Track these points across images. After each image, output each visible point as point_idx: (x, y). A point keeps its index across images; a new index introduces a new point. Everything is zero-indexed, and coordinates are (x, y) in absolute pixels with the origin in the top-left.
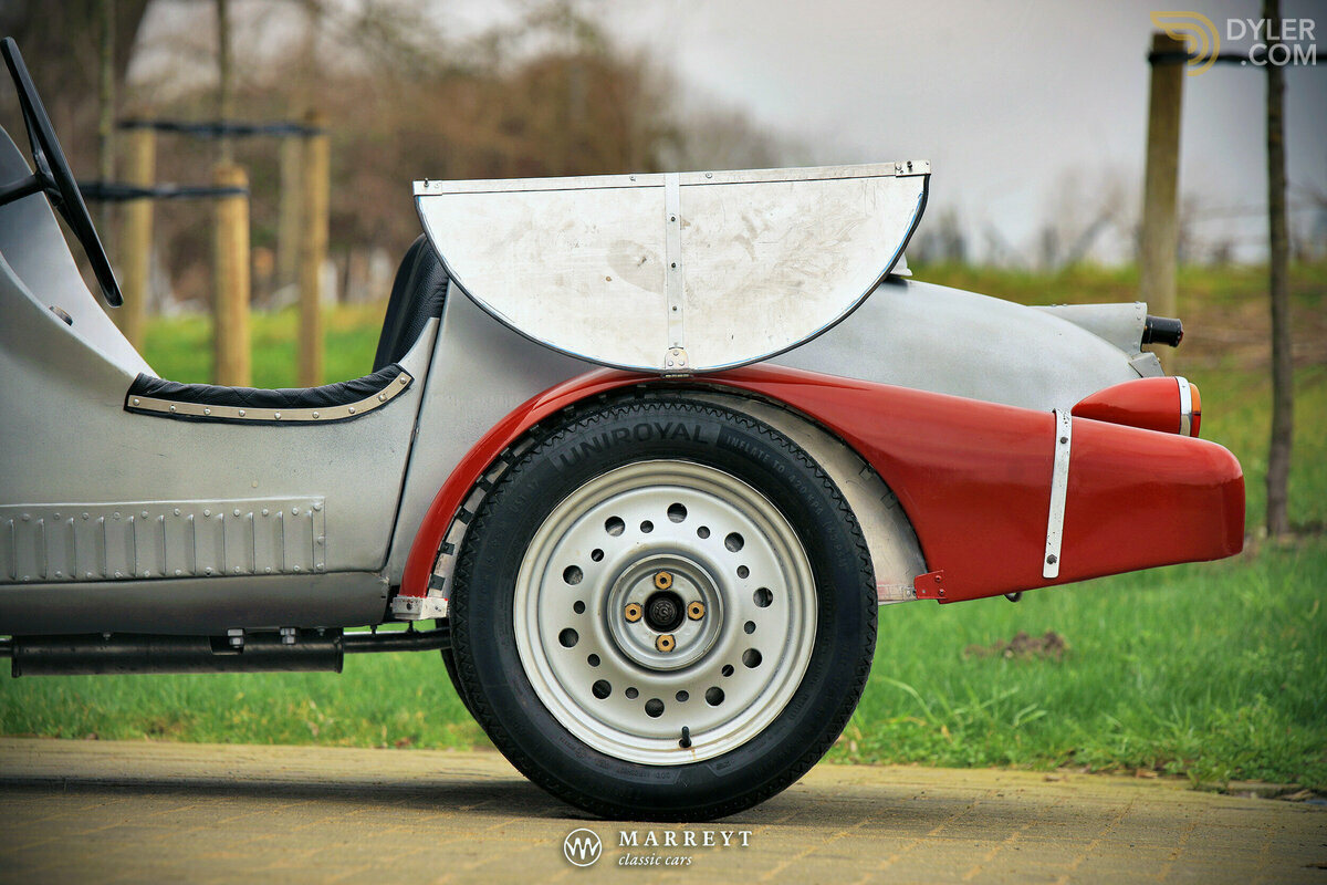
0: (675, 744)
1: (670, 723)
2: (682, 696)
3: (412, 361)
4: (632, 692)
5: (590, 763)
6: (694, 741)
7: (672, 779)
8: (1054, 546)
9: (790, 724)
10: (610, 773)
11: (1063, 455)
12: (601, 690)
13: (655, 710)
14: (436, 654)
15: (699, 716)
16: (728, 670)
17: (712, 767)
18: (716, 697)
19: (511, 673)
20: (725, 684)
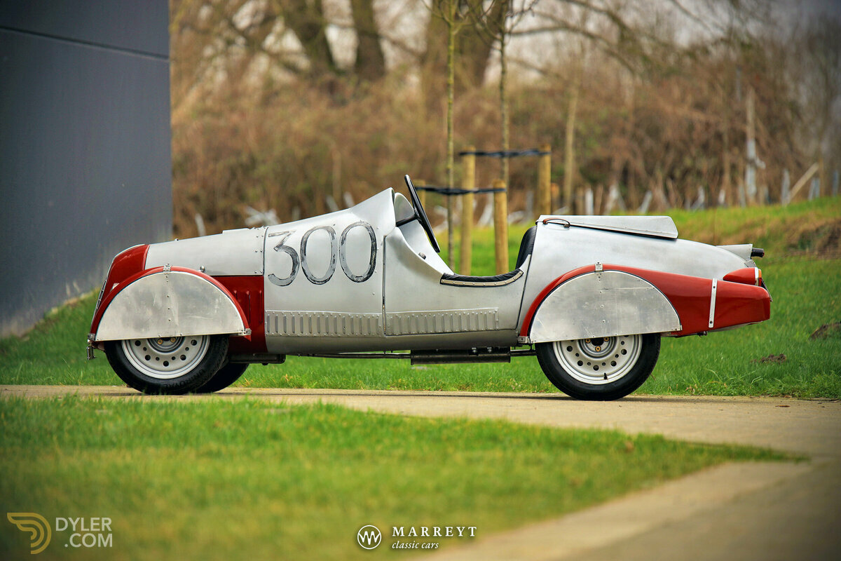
0: (603, 378)
1: (601, 372)
2: (604, 364)
3: (523, 268)
4: (589, 364)
5: (578, 385)
6: (608, 377)
7: (602, 388)
8: (712, 318)
9: (636, 370)
10: (583, 387)
11: (714, 291)
12: (580, 364)
13: (596, 368)
14: (536, 357)
15: (609, 370)
16: (617, 356)
17: (613, 384)
18: (614, 364)
19: (553, 360)
20: (616, 360)
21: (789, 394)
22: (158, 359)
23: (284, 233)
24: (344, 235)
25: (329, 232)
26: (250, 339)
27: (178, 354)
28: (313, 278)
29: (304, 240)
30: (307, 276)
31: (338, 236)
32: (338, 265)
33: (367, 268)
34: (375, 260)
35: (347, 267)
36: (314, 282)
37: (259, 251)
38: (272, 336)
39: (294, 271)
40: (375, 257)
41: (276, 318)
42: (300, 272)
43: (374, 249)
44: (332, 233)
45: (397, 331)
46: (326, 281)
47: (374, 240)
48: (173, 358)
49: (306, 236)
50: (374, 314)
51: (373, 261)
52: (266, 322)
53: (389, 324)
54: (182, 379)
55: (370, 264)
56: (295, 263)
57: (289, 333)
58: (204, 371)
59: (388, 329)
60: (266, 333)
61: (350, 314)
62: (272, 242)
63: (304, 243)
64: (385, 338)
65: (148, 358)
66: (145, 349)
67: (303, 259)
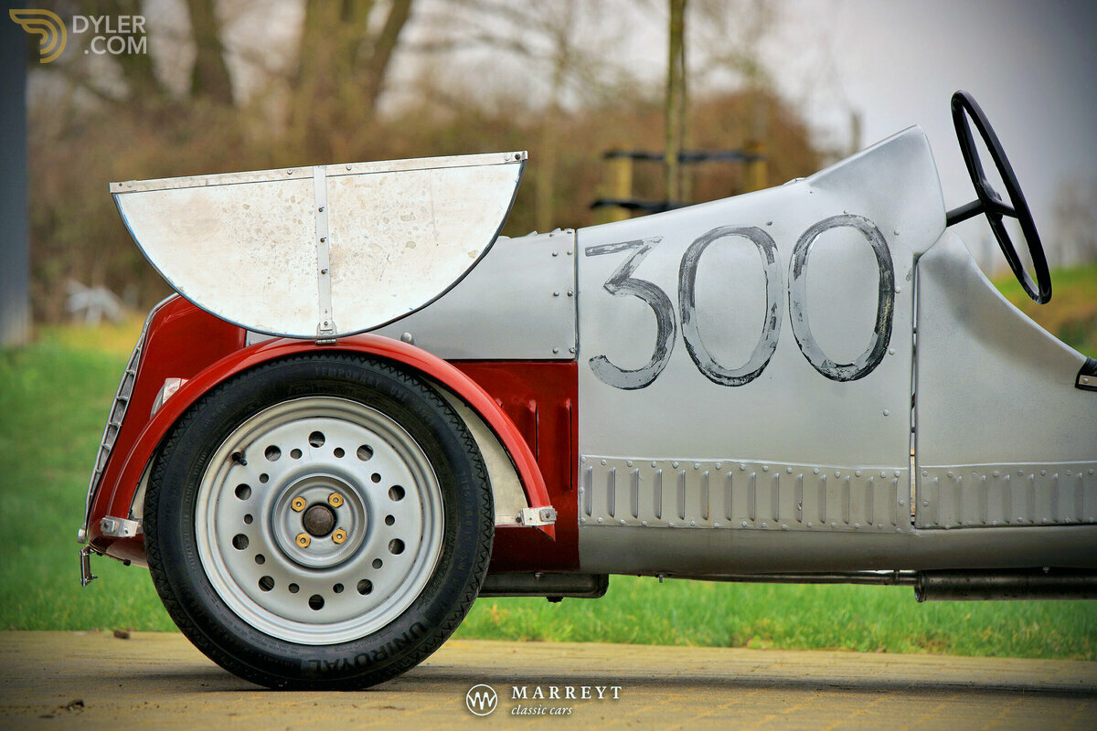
22: (294, 588)
23: (630, 245)
24: (801, 251)
25: (757, 242)
26: (552, 534)
27: (351, 575)
28: (715, 368)
29: (689, 264)
30: (697, 362)
31: (784, 254)
32: (785, 334)
33: (868, 340)
34: (889, 320)
35: (809, 340)
36: (717, 379)
37: (563, 294)
38: (599, 525)
39: (661, 351)
40: (891, 312)
41: (612, 475)
42: (678, 354)
43: (887, 289)
44: (765, 242)
45: (947, 518)
46: (750, 377)
47: (886, 264)
48: (338, 588)
49: (693, 253)
50: (885, 470)
51: (883, 322)
52: (582, 488)
53: (927, 496)
54: (362, 648)
55: (877, 330)
56: (665, 328)
57: (647, 516)
58: (423, 628)
59: (923, 510)
60: (582, 517)
61: (816, 467)
62: (598, 271)
63: (688, 272)
64: (912, 535)
65: (266, 584)
66: (260, 559)
67: (686, 317)
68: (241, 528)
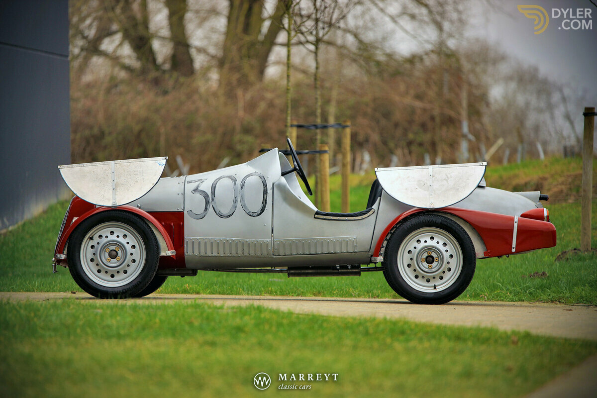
0: (433, 288)
1: (432, 284)
2: (434, 278)
3: (375, 207)
4: (423, 277)
5: (414, 292)
6: (437, 287)
7: (432, 295)
8: (514, 245)
9: (457, 283)
10: (419, 294)
11: (516, 225)
12: (417, 277)
13: (428, 281)
14: (382, 272)
15: (438, 282)
16: (444, 272)
17: (440, 293)
18: (441, 278)
19: (397, 273)
20: (443, 275)
21: (556, 301)
22: (106, 272)
23: (199, 180)
24: (243, 182)
25: (232, 180)
26: (175, 258)
27: (121, 269)
28: (220, 213)
29: (214, 186)
30: (216, 212)
31: (239, 183)
32: (239, 204)
33: (260, 206)
34: (266, 200)
35: (245, 206)
36: (221, 216)
37: (180, 194)
38: (190, 256)
39: (206, 209)
40: (266, 198)
41: (193, 242)
42: (211, 209)
43: (265, 192)
44: (235, 180)
45: (282, 253)
46: (230, 216)
47: (265, 185)
48: (118, 272)
49: (215, 183)
50: (265, 240)
51: (264, 201)
52: (185, 246)
53: (276, 247)
54: (124, 288)
55: (263, 203)
56: (207, 203)
57: (203, 253)
58: (140, 282)
59: (275, 251)
60: (186, 254)
61: (247, 240)
62: (190, 187)
63: (214, 188)
64: (272, 257)
65: (99, 271)
66: (97, 265)
67: (213, 200)
68: (92, 257)
